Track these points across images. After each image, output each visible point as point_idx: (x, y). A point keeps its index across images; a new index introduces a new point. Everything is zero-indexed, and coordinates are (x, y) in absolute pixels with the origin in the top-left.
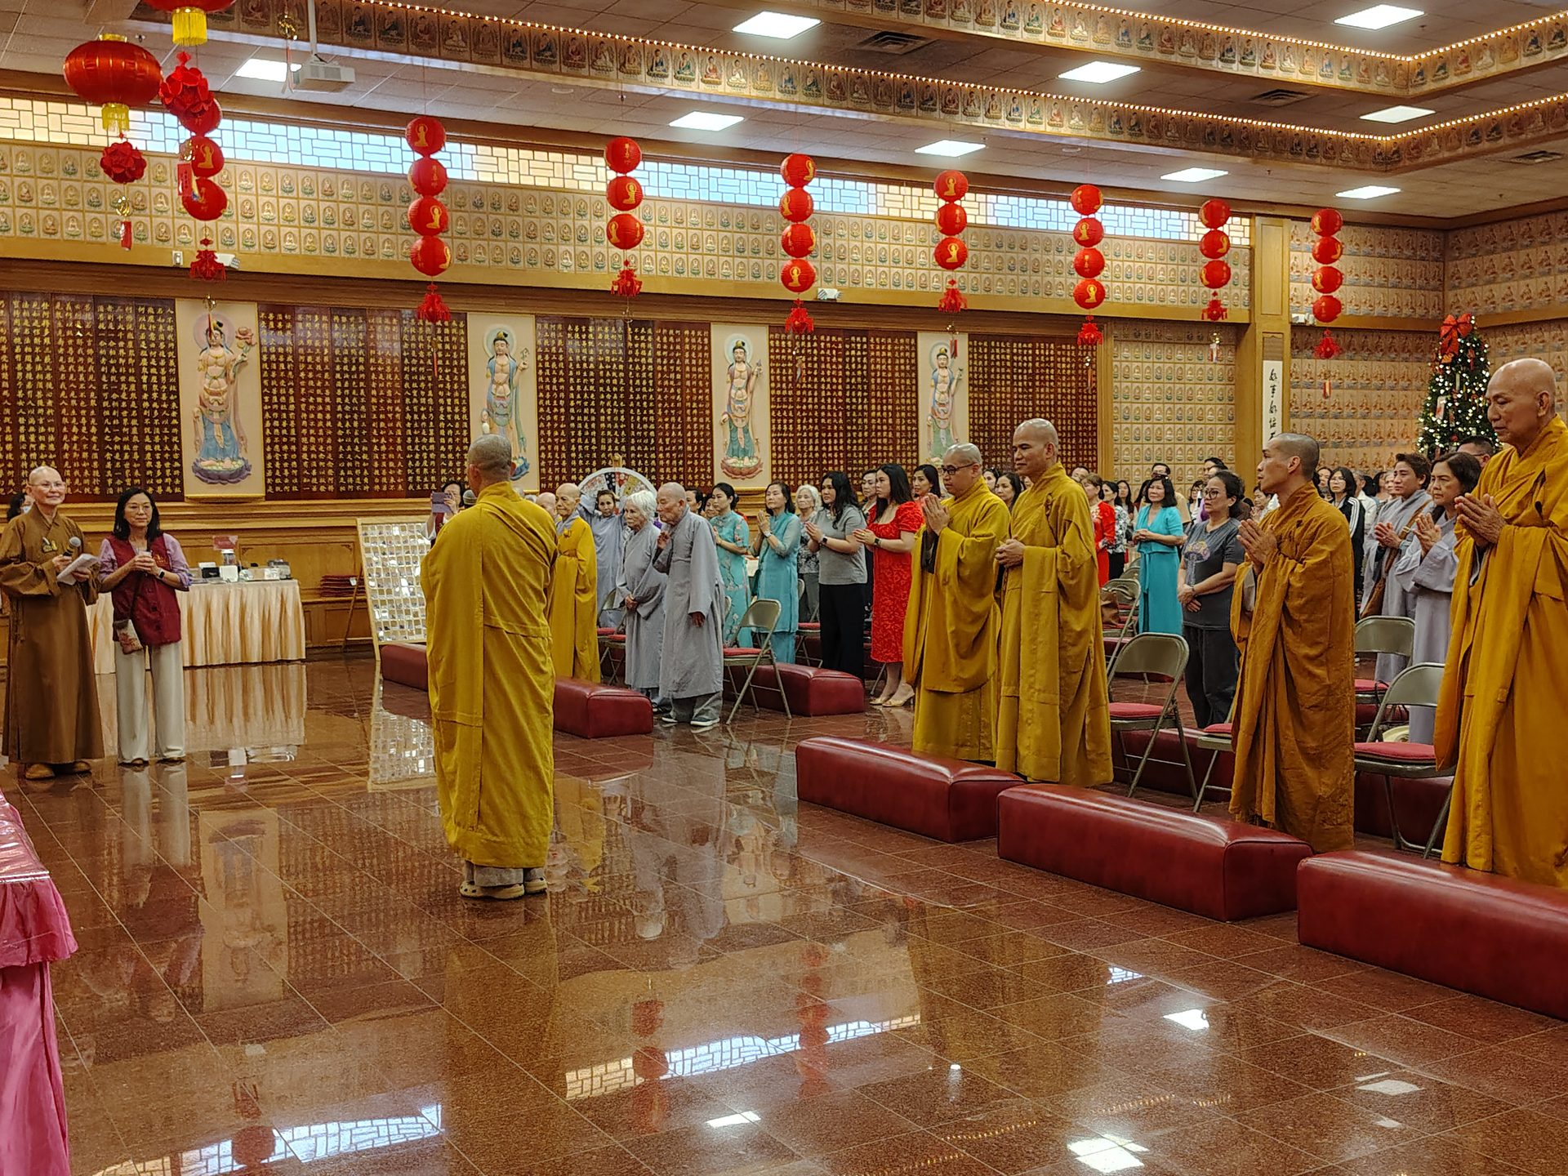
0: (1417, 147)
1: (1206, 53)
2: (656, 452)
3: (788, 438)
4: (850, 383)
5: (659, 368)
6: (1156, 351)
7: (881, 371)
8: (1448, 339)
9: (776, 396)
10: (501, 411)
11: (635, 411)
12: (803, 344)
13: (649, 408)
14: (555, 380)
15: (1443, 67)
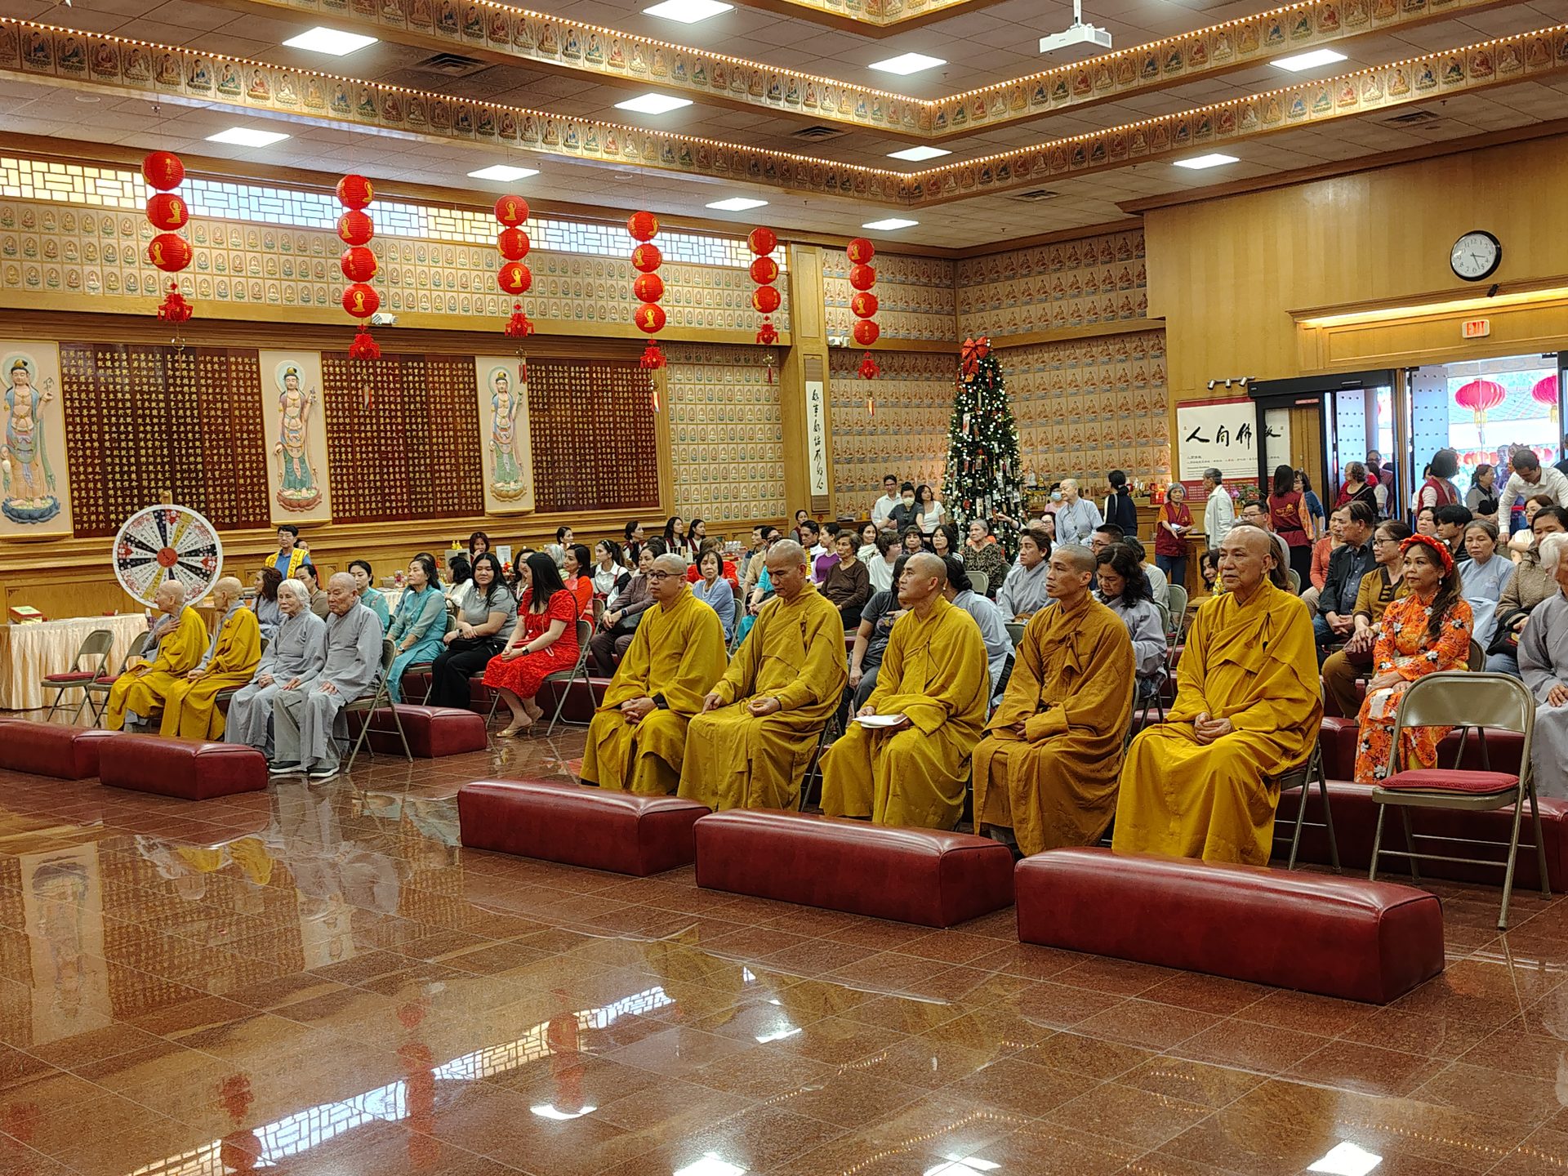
0: (936, 184)
1: (756, 89)
2: (206, 486)
3: (348, 467)
4: (409, 409)
5: (204, 397)
6: (707, 373)
7: (440, 397)
8: (969, 359)
9: (332, 424)
10: (24, 446)
11: (180, 444)
12: (358, 370)
13: (195, 440)
14: (85, 412)
15: (961, 112)
